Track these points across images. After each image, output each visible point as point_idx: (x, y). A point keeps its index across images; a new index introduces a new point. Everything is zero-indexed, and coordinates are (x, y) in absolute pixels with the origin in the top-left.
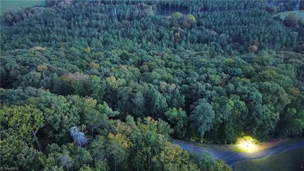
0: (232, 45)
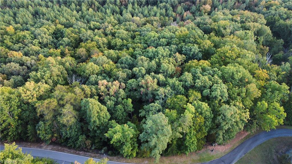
0: (183, 5)
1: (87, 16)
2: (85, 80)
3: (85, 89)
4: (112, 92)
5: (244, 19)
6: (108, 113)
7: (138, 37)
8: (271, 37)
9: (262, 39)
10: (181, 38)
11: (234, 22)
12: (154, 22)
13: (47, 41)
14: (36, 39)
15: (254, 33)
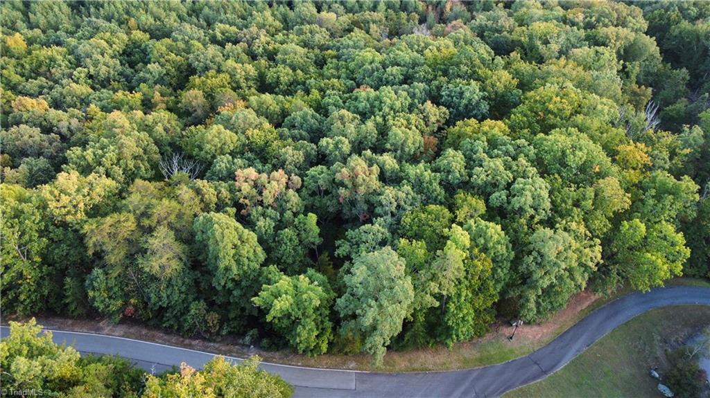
1: (206, 10)
2: (203, 168)
3: (202, 190)
4: (268, 197)
5: (594, 19)
6: (259, 249)
7: (331, 63)
8: (658, 64)
9: (635, 68)
10: (437, 64)
11: (568, 26)
12: (371, 25)
13: (109, 73)
14: (81, 66)
15: (618, 53)
